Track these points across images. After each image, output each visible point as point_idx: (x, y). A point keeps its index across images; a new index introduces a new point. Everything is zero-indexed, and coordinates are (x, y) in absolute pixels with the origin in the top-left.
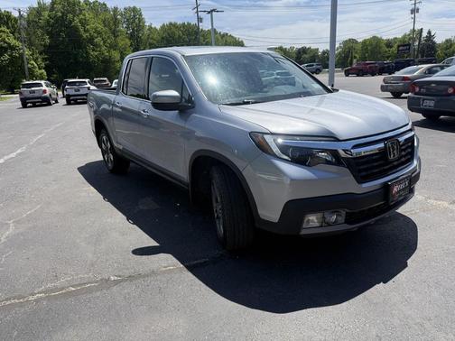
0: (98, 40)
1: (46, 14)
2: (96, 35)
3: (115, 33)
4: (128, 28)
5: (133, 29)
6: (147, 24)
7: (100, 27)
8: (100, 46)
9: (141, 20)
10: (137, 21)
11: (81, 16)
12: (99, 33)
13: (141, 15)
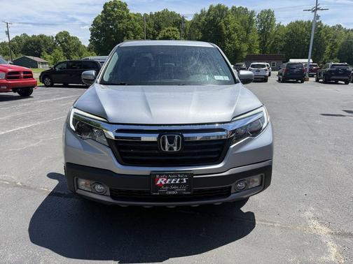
0: (234, 36)
1: (203, 19)
2: (233, 32)
3: (248, 31)
4: (260, 26)
5: (264, 27)
6: (277, 23)
7: (238, 26)
8: (234, 40)
9: (272, 20)
10: (269, 21)
11: (226, 19)
12: (236, 31)
13: (273, 16)
